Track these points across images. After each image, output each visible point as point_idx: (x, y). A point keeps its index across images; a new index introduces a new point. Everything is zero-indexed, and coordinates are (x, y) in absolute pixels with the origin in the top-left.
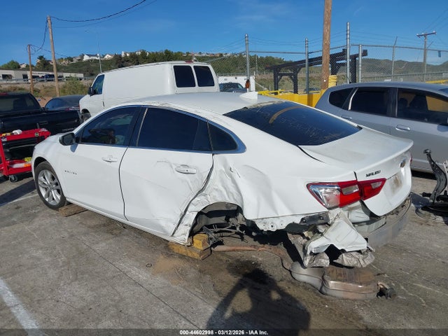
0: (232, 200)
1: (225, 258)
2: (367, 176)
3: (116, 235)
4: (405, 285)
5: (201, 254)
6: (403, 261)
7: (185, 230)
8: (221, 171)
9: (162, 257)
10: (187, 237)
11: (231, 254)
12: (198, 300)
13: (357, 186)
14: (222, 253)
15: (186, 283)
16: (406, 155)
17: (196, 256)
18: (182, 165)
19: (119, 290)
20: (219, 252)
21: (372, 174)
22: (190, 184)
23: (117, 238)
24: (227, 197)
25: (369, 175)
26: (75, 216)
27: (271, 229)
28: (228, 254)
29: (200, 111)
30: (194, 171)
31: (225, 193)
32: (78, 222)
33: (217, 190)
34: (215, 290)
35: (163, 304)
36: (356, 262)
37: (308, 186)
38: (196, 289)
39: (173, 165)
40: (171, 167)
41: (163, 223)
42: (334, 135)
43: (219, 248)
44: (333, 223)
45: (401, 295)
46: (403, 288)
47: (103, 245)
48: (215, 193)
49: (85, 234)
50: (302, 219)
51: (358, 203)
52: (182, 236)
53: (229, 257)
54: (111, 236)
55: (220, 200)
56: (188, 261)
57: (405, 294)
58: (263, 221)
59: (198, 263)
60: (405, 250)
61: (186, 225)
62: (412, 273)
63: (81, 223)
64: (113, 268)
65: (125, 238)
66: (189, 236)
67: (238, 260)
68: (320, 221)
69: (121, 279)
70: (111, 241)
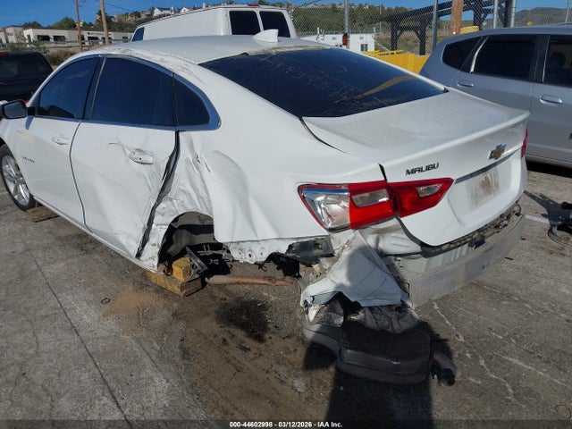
1: (222, 295)
2: (408, 172)
3: (87, 252)
4: (488, 359)
5: (182, 288)
6: (498, 315)
7: (152, 251)
8: (187, 160)
9: (131, 288)
10: (156, 263)
11: (233, 289)
12: (147, 361)
13: (385, 191)
14: (221, 286)
15: (143, 333)
16: (516, 130)
17: (177, 290)
18: (137, 150)
19: (41, 338)
20: (217, 285)
21: (420, 170)
22: (149, 181)
23: (86, 257)
24: (198, 204)
25: (414, 171)
26: (48, 221)
27: (248, 260)
28: (229, 288)
29: (165, 59)
30: (150, 160)
31: (195, 197)
32: (46, 230)
33: (183, 191)
34: (181, 347)
35: (92, 365)
36: (387, 323)
37: (300, 189)
38: (155, 344)
39: (126, 150)
40: (125, 153)
42: (381, 102)
43: (217, 279)
44: (339, 255)
45: (476, 377)
46: (482, 363)
47: (58, 266)
48: (183, 197)
49: (45, 248)
50: (290, 246)
51: (393, 222)
52: (150, 260)
53: (229, 293)
54: (79, 252)
55: (190, 208)
56: (166, 296)
57: (482, 376)
58: (239, 247)
59: (178, 301)
60: (509, 296)
61: (154, 245)
62: (508, 336)
63: (50, 232)
64: (53, 302)
65: (97, 257)
66: (159, 262)
67: (239, 300)
68: (316, 252)
69: (55, 320)
70: (76, 260)
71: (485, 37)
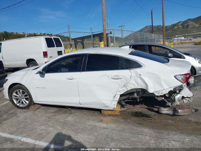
0: (140, 86)
7: (115, 103)
8: (134, 76)
10: (116, 106)
18: (115, 76)
22: (120, 83)
24: (137, 86)
30: (122, 77)
31: (136, 84)
33: (132, 84)
34: (137, 124)
37: (175, 77)
40: (109, 77)
41: (104, 102)
44: (184, 88)
50: (174, 89)
52: (114, 106)
55: (133, 87)
58: (158, 92)
71: (131, 45)
